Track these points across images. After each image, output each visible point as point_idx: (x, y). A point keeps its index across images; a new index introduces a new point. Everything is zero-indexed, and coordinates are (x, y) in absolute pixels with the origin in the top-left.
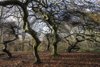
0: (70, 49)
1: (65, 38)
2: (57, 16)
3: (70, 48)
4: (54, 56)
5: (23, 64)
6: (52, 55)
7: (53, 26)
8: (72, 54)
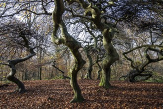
0: (132, 76)
1: (124, 54)
2: (109, 11)
3: (134, 74)
4: (106, 89)
5: (52, 104)
6: (100, 87)
7: (106, 30)
8: (138, 85)
